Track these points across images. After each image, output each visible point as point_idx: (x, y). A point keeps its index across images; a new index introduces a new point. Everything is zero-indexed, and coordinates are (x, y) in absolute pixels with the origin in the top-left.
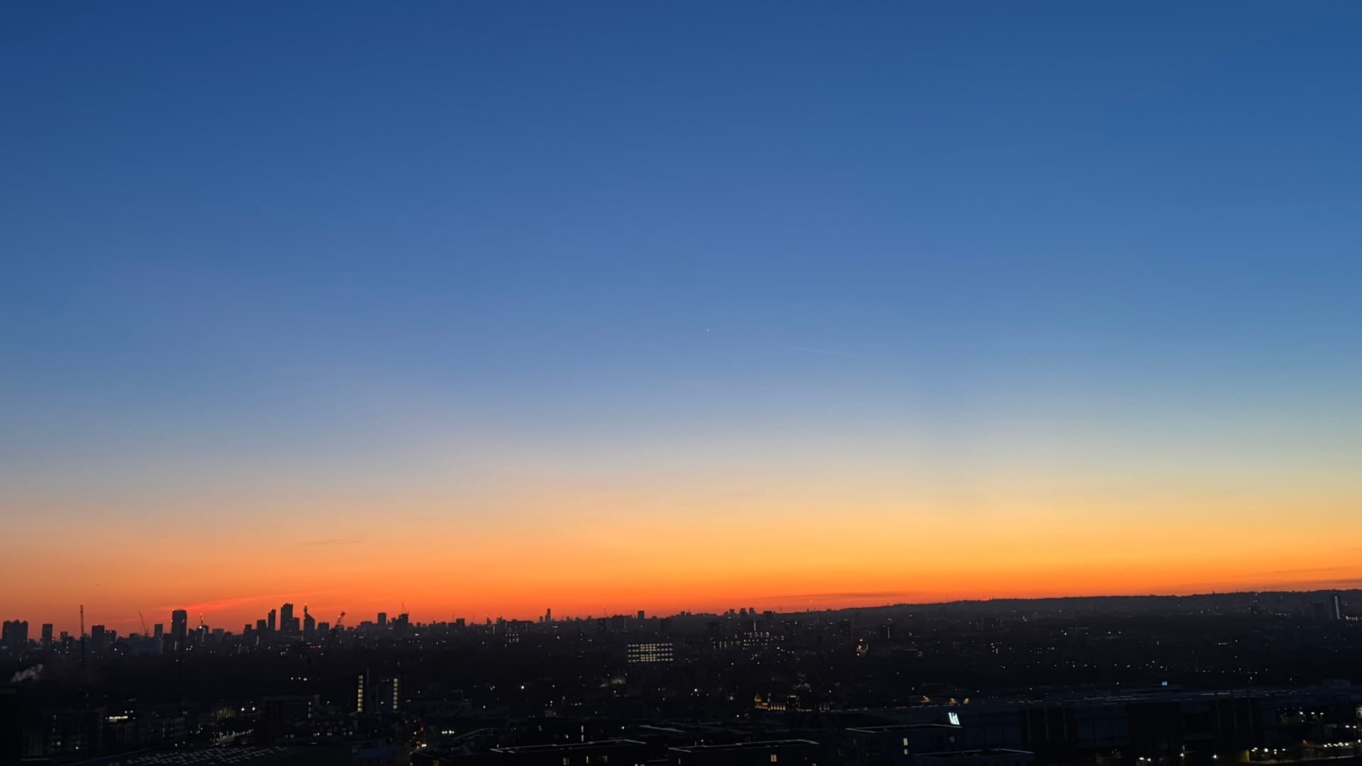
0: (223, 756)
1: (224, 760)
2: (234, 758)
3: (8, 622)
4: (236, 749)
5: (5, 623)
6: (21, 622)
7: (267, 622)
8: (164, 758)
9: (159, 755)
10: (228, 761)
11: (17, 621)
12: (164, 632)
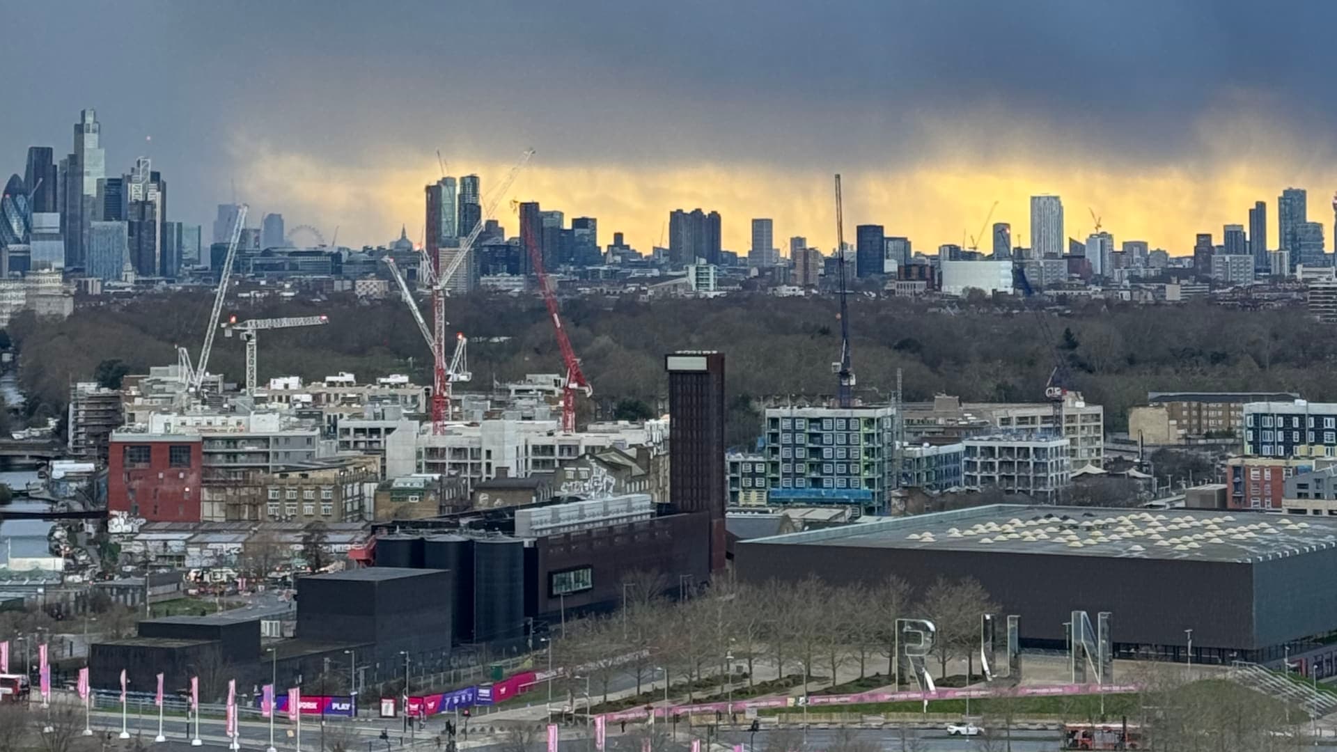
0: (1160, 533)
1: (1165, 543)
2: (1187, 538)
3: (680, 211)
4: (1189, 518)
5: (672, 214)
6: (706, 212)
7: (1247, 230)
8: (1029, 528)
9: (1018, 523)
10: (1174, 545)
11: (698, 211)
12: (1014, 244)
